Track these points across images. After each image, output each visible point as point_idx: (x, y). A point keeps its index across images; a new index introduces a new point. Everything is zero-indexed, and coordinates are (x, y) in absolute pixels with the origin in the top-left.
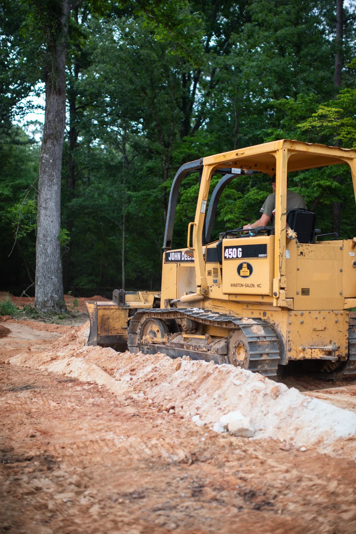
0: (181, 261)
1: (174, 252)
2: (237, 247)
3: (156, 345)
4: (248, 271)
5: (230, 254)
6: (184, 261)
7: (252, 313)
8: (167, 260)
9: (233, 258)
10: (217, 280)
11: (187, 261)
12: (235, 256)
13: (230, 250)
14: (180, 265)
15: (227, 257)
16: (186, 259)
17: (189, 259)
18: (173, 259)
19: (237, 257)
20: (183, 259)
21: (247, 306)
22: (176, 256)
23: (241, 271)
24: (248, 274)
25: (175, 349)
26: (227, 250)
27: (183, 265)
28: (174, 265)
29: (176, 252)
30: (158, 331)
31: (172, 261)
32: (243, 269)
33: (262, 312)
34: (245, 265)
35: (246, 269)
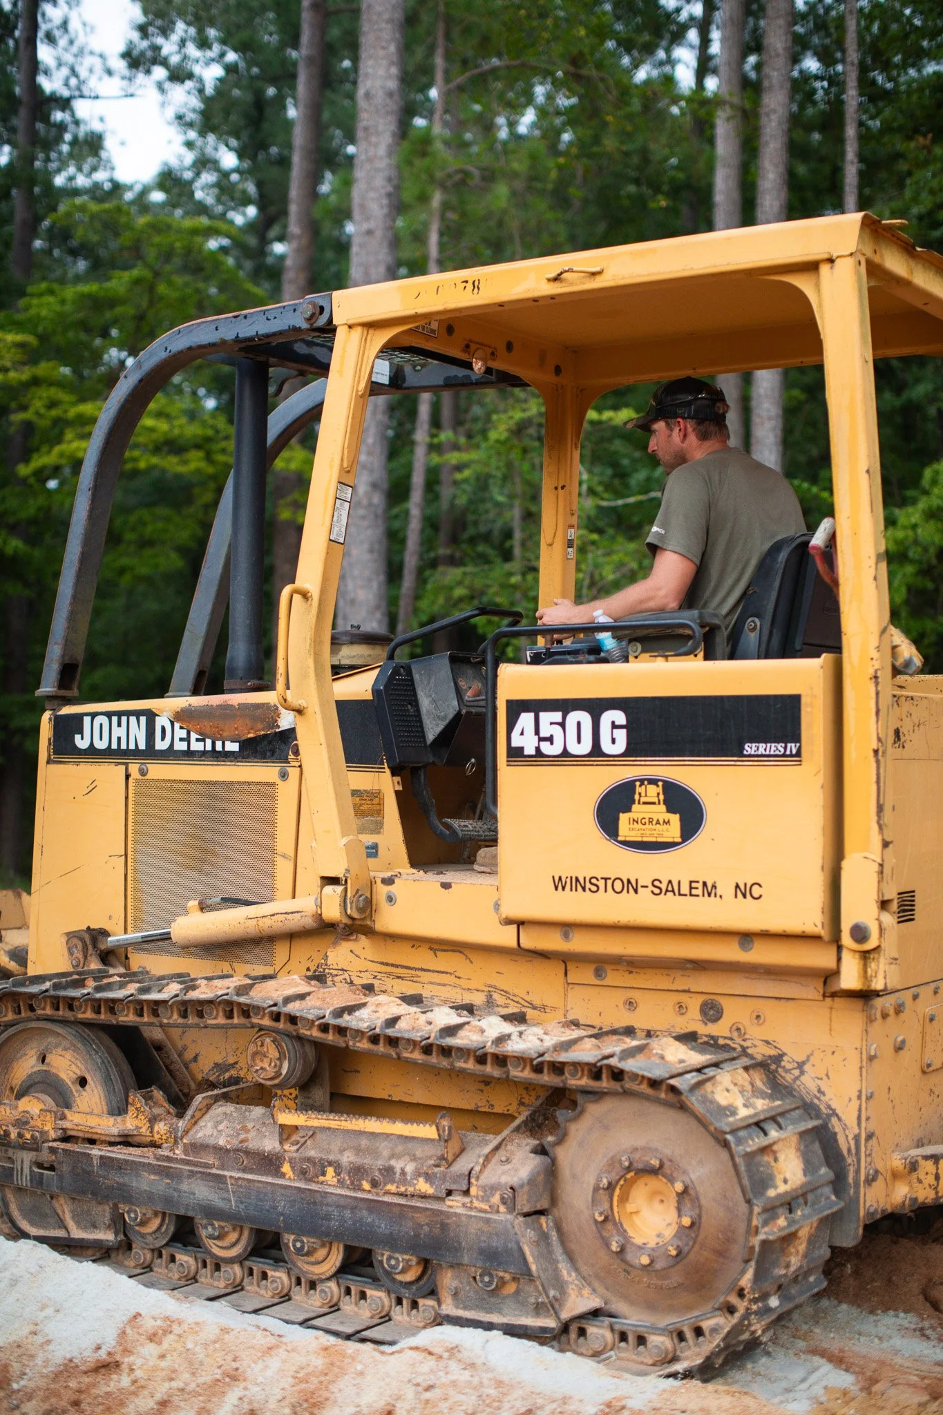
0: (150, 753)
1: (109, 715)
2: (596, 707)
3: (95, 1152)
4: (675, 819)
5: (550, 739)
6: (170, 754)
7: (631, 1005)
8: (64, 747)
9: (565, 753)
10: (375, 847)
11: (189, 754)
12: (586, 747)
13: (546, 717)
14: (143, 773)
15: (530, 750)
16: (180, 746)
17: (196, 746)
18: (101, 745)
19: (597, 750)
20: (161, 745)
21: (599, 973)
22: (119, 732)
23: (624, 818)
24: (673, 831)
25: (220, 1179)
26: (526, 719)
27: (159, 771)
28: (112, 773)
29: (120, 714)
30: (83, 1082)
31: (92, 752)
32: (635, 807)
33: (694, 1004)
34: (653, 792)
35: (660, 811)
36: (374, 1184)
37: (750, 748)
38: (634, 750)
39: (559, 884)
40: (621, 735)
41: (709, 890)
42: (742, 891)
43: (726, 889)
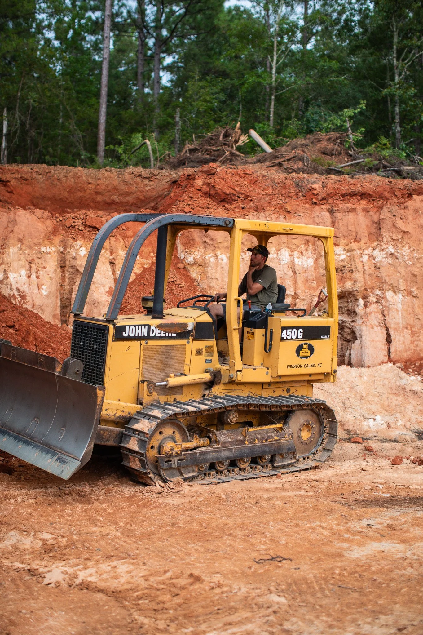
0: (149, 337)
1: (135, 326)
2: (297, 328)
4: (309, 351)
5: (289, 335)
6: (155, 338)
8: (119, 336)
9: (292, 338)
10: (211, 360)
11: (161, 338)
12: (295, 337)
13: (289, 330)
14: (146, 343)
15: (285, 338)
16: (158, 335)
17: (163, 335)
18: (132, 335)
19: (297, 338)
20: (152, 335)
22: (138, 331)
23: (301, 352)
24: (309, 354)
26: (285, 331)
27: (151, 342)
28: (136, 344)
29: (139, 326)
31: (129, 337)
32: (302, 349)
34: (306, 346)
35: (307, 350)
36: (266, 440)
37: (322, 337)
38: (304, 337)
39: (288, 367)
40: (302, 334)
41: (314, 366)
42: (319, 365)
43: (316, 365)
